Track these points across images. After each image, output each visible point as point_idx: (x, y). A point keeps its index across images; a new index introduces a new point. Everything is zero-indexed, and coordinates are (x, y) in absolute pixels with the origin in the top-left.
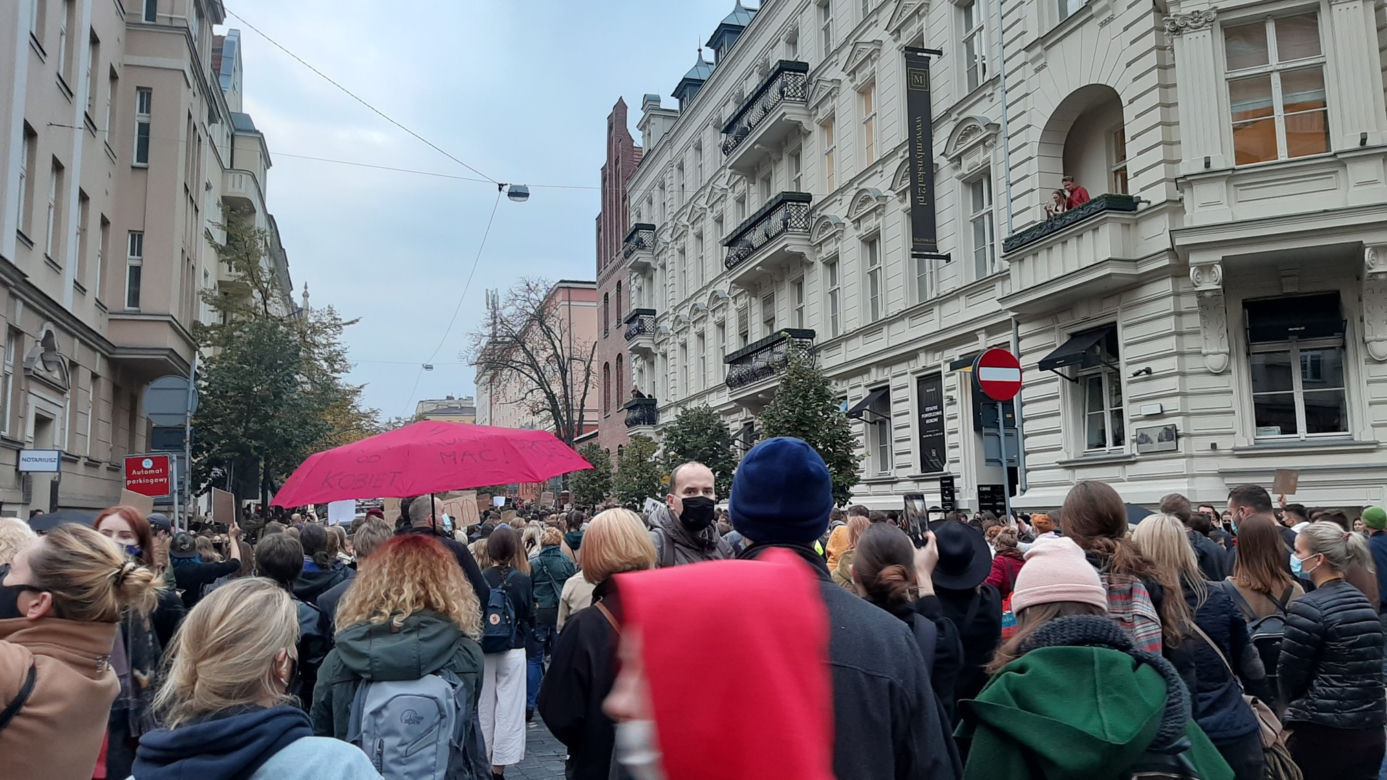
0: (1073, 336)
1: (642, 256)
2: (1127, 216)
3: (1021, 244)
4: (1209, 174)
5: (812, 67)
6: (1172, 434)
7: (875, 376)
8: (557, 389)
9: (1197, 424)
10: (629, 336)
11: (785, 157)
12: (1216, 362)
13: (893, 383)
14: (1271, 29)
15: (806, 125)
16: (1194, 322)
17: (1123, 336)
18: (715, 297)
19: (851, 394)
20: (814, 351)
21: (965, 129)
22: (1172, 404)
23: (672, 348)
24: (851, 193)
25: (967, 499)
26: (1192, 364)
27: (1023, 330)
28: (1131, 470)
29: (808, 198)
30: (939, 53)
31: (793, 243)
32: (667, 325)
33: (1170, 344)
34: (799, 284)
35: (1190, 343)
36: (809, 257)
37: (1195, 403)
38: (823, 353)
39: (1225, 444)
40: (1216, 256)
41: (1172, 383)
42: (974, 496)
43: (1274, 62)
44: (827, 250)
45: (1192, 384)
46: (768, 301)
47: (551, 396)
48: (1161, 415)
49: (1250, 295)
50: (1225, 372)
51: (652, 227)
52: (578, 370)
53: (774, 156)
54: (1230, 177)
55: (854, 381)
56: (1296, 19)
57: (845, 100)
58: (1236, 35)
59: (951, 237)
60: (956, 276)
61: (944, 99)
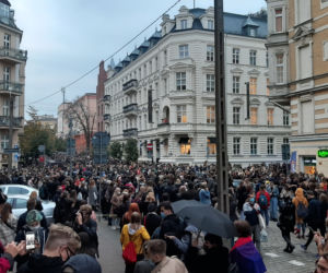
0: (165, 139)
1: (107, 102)
2: (168, 125)
3: (160, 126)
4: (173, 124)
5: (138, 81)
6: (172, 154)
7: (145, 139)
8: (85, 124)
9: (174, 153)
10: (104, 119)
11: (134, 94)
12: (176, 145)
13: (148, 140)
14: (182, 106)
15: (137, 91)
16: (174, 140)
19: (142, 141)
20: (137, 132)
21: (156, 104)
22: (172, 150)
23: (114, 123)
24: (143, 107)
25: (155, 160)
26: (174, 145)
27: (161, 137)
28: (169, 158)
29: (137, 104)
30: (154, 90)
31: (134, 113)
32: (112, 118)
33: (172, 143)
34: (136, 118)
35: (174, 143)
36: (137, 115)
37: (174, 150)
38: (139, 133)
39: (177, 155)
40: (174, 134)
43: (182, 111)
44: (140, 115)
45: (174, 148)
46: (131, 120)
47: (84, 126)
49: (181, 137)
50: (177, 147)
51: (110, 96)
52: (91, 119)
53: (132, 94)
54: (176, 124)
55: (143, 139)
56: (185, 106)
57: (142, 90)
58: (178, 106)
59: (154, 120)
60: (155, 126)
61: (154, 98)
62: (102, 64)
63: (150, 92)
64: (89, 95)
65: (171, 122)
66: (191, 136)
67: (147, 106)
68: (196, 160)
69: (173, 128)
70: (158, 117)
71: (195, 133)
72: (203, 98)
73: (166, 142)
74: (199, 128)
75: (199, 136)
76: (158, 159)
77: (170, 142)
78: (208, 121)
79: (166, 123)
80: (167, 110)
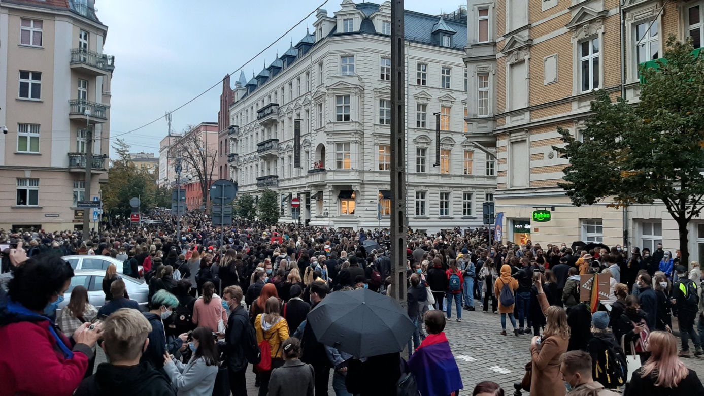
0: (319, 192)
1: (234, 136)
2: (324, 172)
3: (310, 172)
4: (331, 171)
5: (280, 105)
6: (328, 214)
7: (290, 191)
8: (201, 168)
9: (331, 212)
10: (229, 161)
11: (273, 126)
12: (335, 201)
13: (293, 194)
14: (343, 145)
15: (278, 121)
16: (331, 193)
17: (324, 194)
18: (255, 157)
19: (285, 194)
20: (278, 181)
21: (305, 141)
22: (328, 208)
23: (243, 167)
24: (286, 144)
25: (303, 222)
26: (331, 201)
27: (312, 188)
28: (324, 219)
29: (278, 140)
30: (303, 120)
31: (273, 152)
32: (241, 160)
33: (328, 197)
34: (276, 161)
35: (331, 197)
36: (278, 156)
37: (331, 208)
38: (280, 182)
39: (335, 216)
40: (331, 185)
41: (328, 204)
42: (304, 222)
43: (343, 151)
44: (282, 156)
45: (331, 205)
46: (269, 163)
47: (198, 170)
48: (327, 210)
49: (342, 190)
50: (336, 203)
51: (237, 127)
52: (209, 161)
53: (271, 124)
54: (334, 171)
55: (286, 191)
56: (347, 144)
57: (286, 119)
58: (339, 145)
59: (303, 163)
60: (304, 173)
61: (303, 131)
62: (227, 78)
63: (297, 123)
64: (206, 126)
65: (327, 167)
66: (356, 188)
67: (292, 144)
68: (362, 224)
69: (330, 177)
70: (309, 160)
71: (363, 184)
72: (374, 134)
73: (319, 196)
74: (368, 177)
75: (368, 189)
76: (308, 221)
77: (326, 196)
78: (381, 167)
79: (321, 169)
80: (322, 149)
